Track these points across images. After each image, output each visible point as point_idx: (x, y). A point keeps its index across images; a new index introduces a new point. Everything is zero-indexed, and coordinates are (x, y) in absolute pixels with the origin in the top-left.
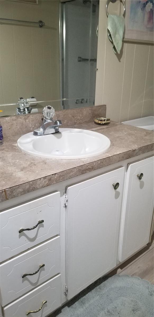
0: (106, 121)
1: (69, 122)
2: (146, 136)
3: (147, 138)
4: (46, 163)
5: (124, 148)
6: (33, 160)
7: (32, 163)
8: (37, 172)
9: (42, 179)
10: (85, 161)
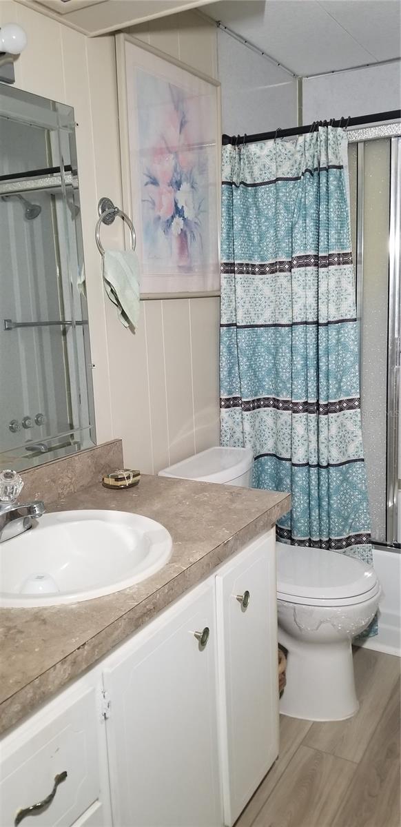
0: (131, 478)
1: (46, 495)
2: (232, 501)
3: (237, 505)
4: (44, 622)
5: (203, 541)
6: (6, 620)
7: (9, 629)
8: (36, 650)
9: (58, 666)
10: (135, 593)
